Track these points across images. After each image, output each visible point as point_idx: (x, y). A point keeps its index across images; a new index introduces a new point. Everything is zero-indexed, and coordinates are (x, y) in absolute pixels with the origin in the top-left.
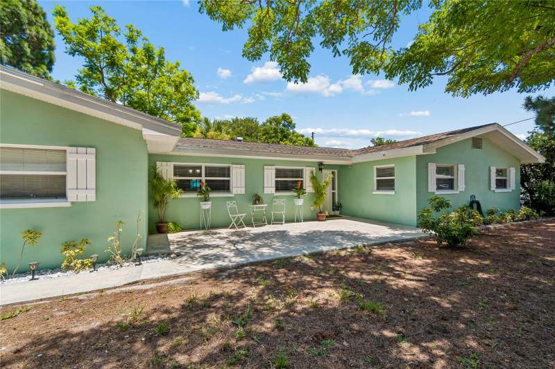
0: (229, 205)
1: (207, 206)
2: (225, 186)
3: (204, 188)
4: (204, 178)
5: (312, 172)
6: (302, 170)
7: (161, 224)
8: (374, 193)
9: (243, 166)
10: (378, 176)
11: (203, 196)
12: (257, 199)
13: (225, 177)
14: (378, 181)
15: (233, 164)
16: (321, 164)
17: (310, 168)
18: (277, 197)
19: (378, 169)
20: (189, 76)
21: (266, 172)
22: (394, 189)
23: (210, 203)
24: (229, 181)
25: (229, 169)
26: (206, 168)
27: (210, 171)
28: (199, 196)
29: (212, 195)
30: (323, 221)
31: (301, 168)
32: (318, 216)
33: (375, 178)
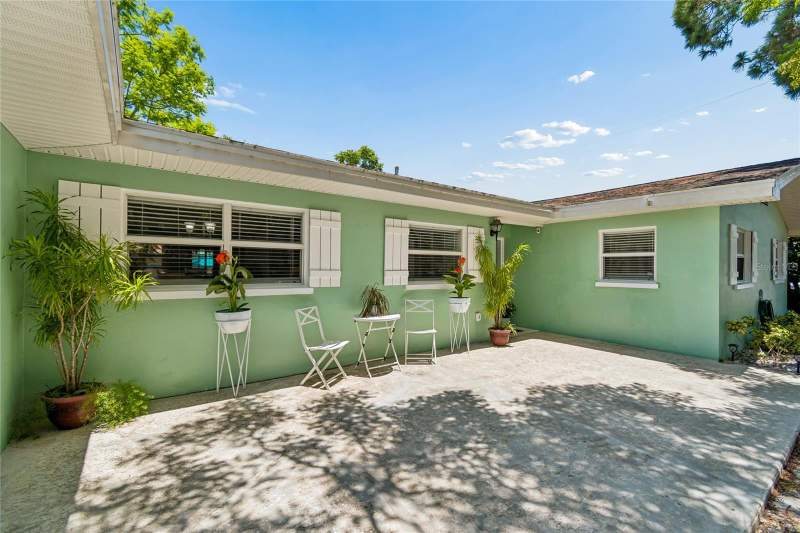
0: (301, 318)
1: (237, 325)
2: (286, 267)
3: (228, 271)
4: (227, 244)
5: (479, 239)
6: (458, 233)
7: (68, 400)
8: (598, 284)
9: (337, 215)
10: (606, 250)
11: (225, 294)
12: (374, 302)
13: (288, 241)
14: (607, 260)
15: (311, 208)
16: (495, 222)
17: (476, 230)
18: (411, 294)
19: (606, 237)
20: (194, 45)
21: (389, 232)
22: (651, 278)
23: (247, 315)
24: (297, 253)
25: (298, 220)
26: (235, 214)
27: (246, 225)
28: (213, 295)
29: (254, 291)
30: (504, 346)
31: (459, 227)
32: (492, 335)
33: (602, 255)
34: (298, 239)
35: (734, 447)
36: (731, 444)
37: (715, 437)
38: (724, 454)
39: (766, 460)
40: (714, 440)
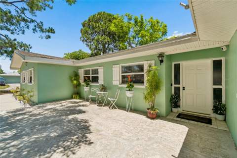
12: (103, 88)
15: (99, 67)
25: (98, 70)
34: (98, 74)
35: (19, 147)
36: (21, 147)
37: (28, 145)
38: (19, 142)
39: (6, 150)
40: (27, 144)
